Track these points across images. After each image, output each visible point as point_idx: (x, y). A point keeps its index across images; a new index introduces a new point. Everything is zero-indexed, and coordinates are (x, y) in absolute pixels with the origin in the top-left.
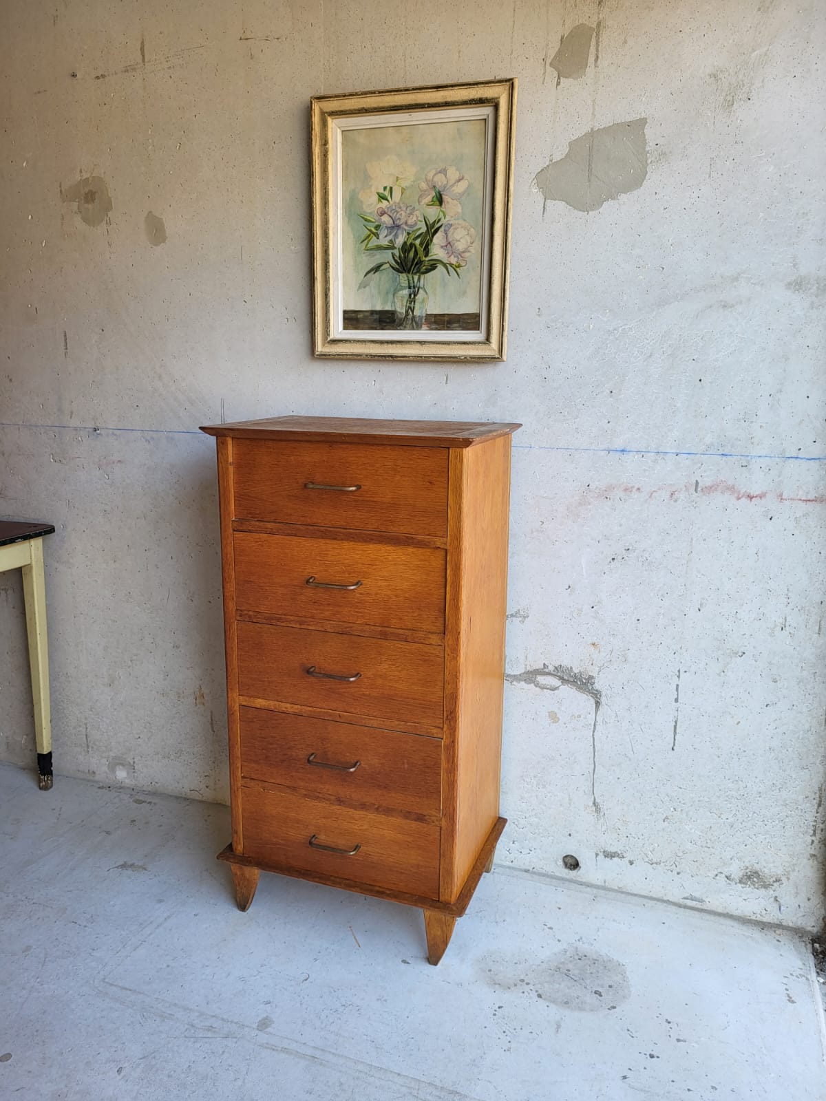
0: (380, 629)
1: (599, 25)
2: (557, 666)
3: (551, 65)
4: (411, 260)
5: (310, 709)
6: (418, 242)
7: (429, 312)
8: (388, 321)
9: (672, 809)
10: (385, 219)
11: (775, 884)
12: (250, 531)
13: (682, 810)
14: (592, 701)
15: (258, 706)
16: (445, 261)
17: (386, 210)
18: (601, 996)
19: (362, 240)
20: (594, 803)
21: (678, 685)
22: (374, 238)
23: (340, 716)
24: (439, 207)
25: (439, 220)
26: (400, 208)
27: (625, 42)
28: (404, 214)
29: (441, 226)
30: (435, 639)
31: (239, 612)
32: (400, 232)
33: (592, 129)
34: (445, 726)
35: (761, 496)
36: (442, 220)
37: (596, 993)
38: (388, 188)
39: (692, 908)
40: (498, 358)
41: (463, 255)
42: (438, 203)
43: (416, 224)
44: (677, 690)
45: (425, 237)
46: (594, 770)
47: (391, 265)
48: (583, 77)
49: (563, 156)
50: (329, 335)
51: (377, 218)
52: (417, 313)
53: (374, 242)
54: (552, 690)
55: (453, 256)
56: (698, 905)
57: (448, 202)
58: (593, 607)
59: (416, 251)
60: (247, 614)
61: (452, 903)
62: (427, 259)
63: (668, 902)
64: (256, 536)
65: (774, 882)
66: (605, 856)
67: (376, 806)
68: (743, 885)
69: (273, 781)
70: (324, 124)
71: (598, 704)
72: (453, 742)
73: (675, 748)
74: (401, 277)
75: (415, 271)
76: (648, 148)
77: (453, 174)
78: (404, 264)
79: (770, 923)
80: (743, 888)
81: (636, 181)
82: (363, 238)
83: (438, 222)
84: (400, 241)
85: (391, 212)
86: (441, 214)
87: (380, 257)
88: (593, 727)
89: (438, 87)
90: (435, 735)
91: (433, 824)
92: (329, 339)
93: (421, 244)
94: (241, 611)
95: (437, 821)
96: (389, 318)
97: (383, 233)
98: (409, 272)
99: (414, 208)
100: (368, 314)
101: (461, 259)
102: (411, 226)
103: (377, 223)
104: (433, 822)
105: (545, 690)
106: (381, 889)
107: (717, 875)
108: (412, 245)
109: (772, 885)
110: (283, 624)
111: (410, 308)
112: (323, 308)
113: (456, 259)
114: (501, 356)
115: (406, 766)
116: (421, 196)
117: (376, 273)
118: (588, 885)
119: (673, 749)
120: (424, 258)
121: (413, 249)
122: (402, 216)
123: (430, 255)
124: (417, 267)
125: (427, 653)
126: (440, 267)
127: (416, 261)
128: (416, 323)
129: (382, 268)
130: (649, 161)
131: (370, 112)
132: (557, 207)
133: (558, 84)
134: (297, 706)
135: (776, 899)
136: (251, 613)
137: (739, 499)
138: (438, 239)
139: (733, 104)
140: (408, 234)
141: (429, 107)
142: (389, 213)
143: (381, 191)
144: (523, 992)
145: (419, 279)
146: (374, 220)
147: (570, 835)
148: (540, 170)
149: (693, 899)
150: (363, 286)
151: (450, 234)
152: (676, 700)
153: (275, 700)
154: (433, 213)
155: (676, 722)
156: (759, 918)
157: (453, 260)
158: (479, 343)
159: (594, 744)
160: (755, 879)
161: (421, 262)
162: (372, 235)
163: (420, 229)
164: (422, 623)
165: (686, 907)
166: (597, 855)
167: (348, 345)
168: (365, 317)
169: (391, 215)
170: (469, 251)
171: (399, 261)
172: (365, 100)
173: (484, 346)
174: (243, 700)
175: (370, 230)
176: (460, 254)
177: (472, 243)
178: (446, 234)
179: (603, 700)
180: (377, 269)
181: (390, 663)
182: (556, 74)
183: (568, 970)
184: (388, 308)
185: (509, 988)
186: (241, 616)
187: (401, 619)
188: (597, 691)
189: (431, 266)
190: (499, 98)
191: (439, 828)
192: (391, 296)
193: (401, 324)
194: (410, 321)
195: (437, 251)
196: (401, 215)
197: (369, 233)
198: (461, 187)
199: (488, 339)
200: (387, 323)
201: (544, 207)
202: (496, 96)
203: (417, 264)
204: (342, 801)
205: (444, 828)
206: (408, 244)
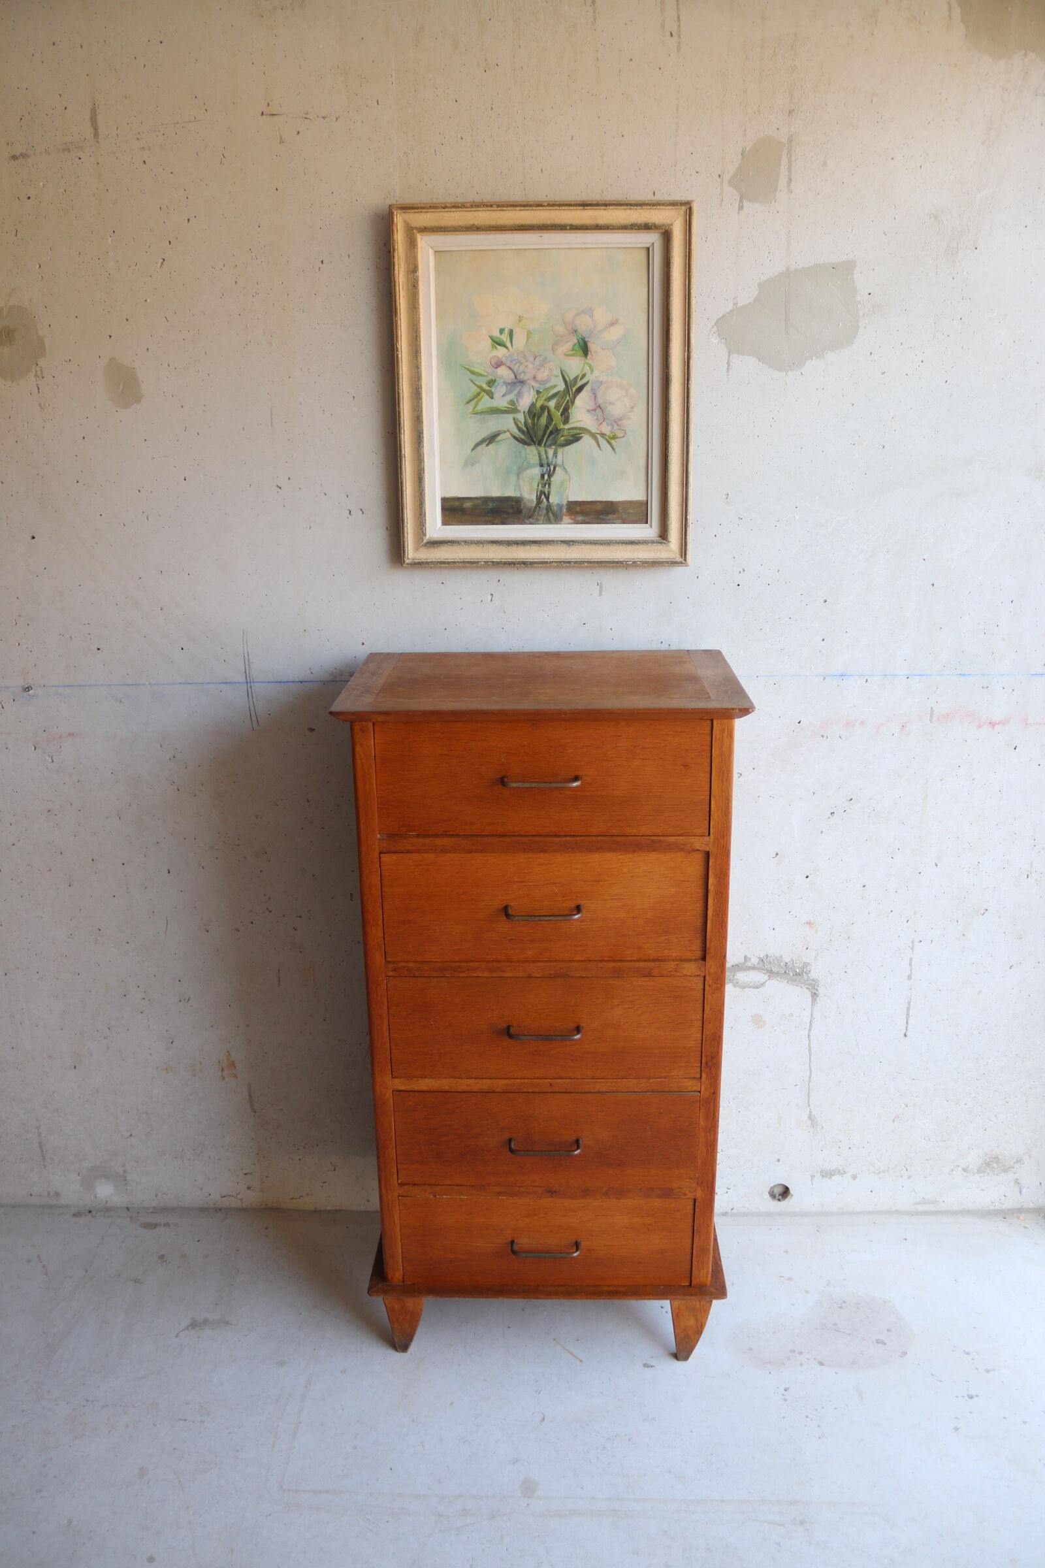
0: (611, 965)
1: (790, 140)
2: (762, 956)
3: (730, 183)
4: (543, 428)
5: (507, 1081)
6: (552, 404)
7: (572, 499)
8: (511, 511)
9: (903, 1106)
10: (503, 372)
11: (1017, 1166)
12: (408, 852)
13: (914, 1105)
14: (808, 994)
15: (425, 1088)
16: (594, 430)
17: (504, 360)
18: (885, 1344)
19: (467, 400)
20: (810, 1117)
21: (911, 959)
22: (486, 397)
23: (551, 1085)
24: (583, 358)
25: (584, 376)
26: (525, 358)
27: (825, 164)
28: (530, 366)
29: (586, 384)
30: (691, 968)
31: (391, 966)
32: (525, 389)
33: (788, 269)
34: (704, 1075)
35: (1004, 722)
36: (589, 373)
37: (878, 1342)
38: (506, 331)
39: (926, 1213)
40: (681, 563)
41: (620, 423)
42: (581, 353)
43: (548, 380)
44: (910, 964)
45: (563, 397)
46: (810, 1077)
47: (511, 435)
48: (773, 202)
49: (752, 300)
50: (425, 535)
51: (491, 370)
52: (554, 499)
53: (486, 403)
54: (757, 988)
55: (605, 424)
56: (931, 1208)
57: (596, 352)
58: (807, 877)
59: (550, 418)
60: (404, 967)
61: (708, 1284)
62: (567, 427)
63: (898, 1212)
64: (416, 857)
65: (1015, 1163)
66: (823, 1176)
67: (605, 1190)
68: (981, 1175)
69: (448, 1182)
70: (412, 244)
71: (814, 995)
72: (714, 1093)
73: (908, 1034)
74: (528, 451)
75: (549, 443)
76: (858, 298)
77: (602, 315)
78: (532, 433)
79: (1009, 1209)
80: (981, 1177)
81: (846, 338)
82: (469, 396)
83: (581, 379)
84: (526, 401)
85: (511, 362)
86: (587, 368)
87: (494, 424)
88: (808, 1025)
89: (584, 205)
90: (690, 1089)
91: (683, 1197)
92: (425, 541)
93: (557, 407)
94: (394, 962)
95: (690, 1192)
96: (512, 507)
97: (499, 391)
98: (539, 444)
99: (546, 358)
100: (480, 502)
101: (616, 427)
102: (542, 382)
103: (490, 378)
104: (685, 1194)
105: (747, 989)
106: (611, 1289)
107: (952, 1170)
108: (543, 408)
109: (1013, 1167)
110: (464, 975)
111: (542, 493)
112: (414, 496)
113: (609, 428)
114: (685, 560)
115: (649, 1133)
116: (556, 344)
117: (491, 446)
118: (803, 1214)
119: (905, 1035)
120: (562, 426)
121: (546, 414)
122: (529, 370)
123: (570, 421)
124: (551, 437)
125: (679, 987)
126: (586, 440)
127: (551, 428)
128: (553, 514)
129: (499, 438)
130: (861, 313)
131: (483, 230)
132: (746, 365)
133: (741, 208)
134: (485, 1081)
135: (1017, 1182)
136: (411, 965)
137: (980, 727)
138: (582, 402)
139: (957, 253)
140: (538, 392)
141: (571, 229)
142: (508, 364)
143: (496, 334)
144: (801, 1365)
145: (555, 454)
146: (486, 374)
147: (779, 1160)
148: (720, 316)
149: (924, 1201)
150: (470, 463)
151: (600, 394)
152: (910, 977)
153: (450, 1077)
154: (574, 366)
155: (909, 1003)
156: (998, 1206)
157: (606, 429)
158: (653, 542)
159: (809, 1046)
160: (995, 1165)
161: (557, 431)
162: (483, 393)
163: (555, 386)
164: (670, 949)
165: (918, 1213)
166: (813, 1177)
167: (456, 548)
168: (475, 507)
169: (512, 367)
170: (629, 418)
171: (525, 429)
172: (476, 214)
173: (660, 547)
174: (399, 1084)
175: (480, 387)
176: (615, 422)
177: (632, 408)
178: (594, 394)
179: (822, 991)
180: (491, 439)
181: (626, 1006)
182: (737, 196)
183: (835, 1324)
184: (510, 493)
185: (783, 1364)
186: (395, 970)
187: (640, 948)
188: (813, 980)
189: (573, 436)
190: (672, 224)
191: (693, 1201)
192: (513, 478)
193: (531, 516)
194: (544, 511)
195: (581, 415)
196: (526, 367)
197: (479, 390)
198: (614, 334)
199: (664, 535)
200: (508, 514)
201: (728, 363)
202: (668, 222)
203: (551, 433)
204: (555, 1192)
205: (699, 1199)
206: (538, 405)
